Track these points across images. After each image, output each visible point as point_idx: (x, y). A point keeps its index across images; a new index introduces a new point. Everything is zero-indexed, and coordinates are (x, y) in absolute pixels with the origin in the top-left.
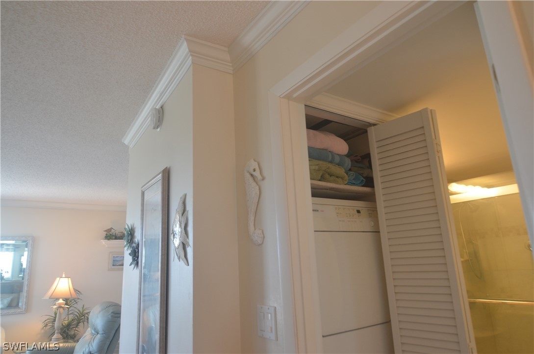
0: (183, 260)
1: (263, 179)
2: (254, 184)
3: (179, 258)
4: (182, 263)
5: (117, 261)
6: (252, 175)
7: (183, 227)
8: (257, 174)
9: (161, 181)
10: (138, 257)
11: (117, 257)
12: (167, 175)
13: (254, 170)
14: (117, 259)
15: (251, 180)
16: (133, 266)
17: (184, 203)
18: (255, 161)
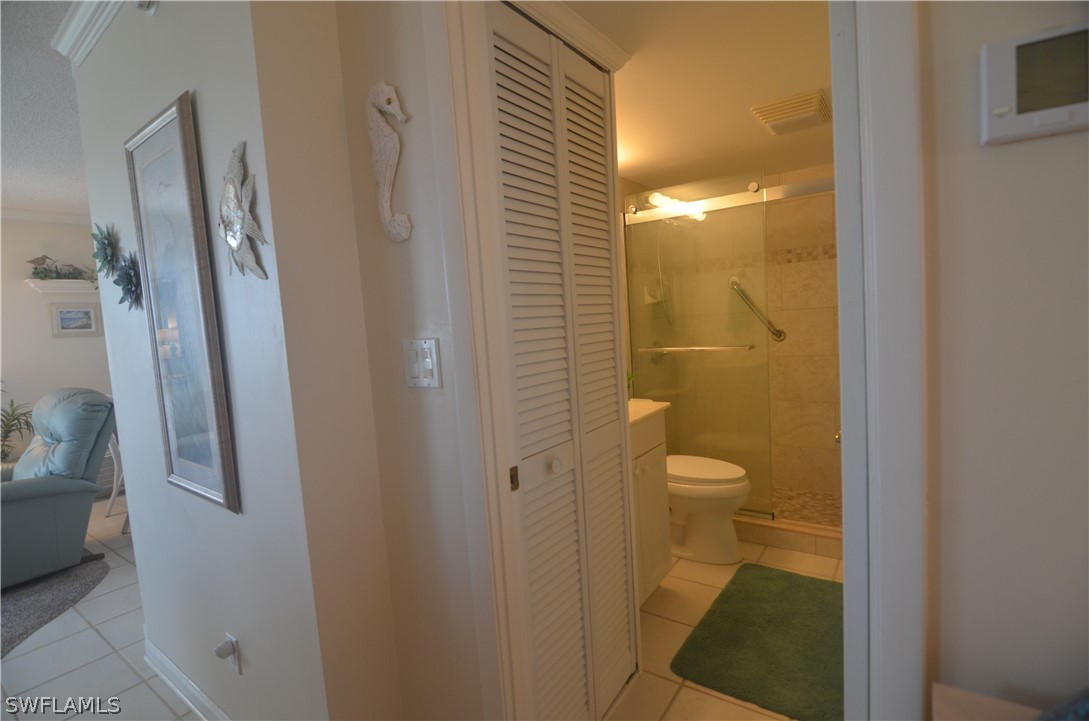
0: (252, 270)
1: (407, 120)
2: (388, 130)
3: (242, 268)
4: (252, 278)
5: (70, 319)
6: (382, 113)
7: (246, 207)
8: (394, 109)
9: (176, 122)
10: (138, 285)
11: (69, 312)
12: (189, 109)
13: (389, 102)
14: (69, 316)
15: (381, 121)
16: (127, 304)
17: (243, 160)
18: (387, 84)
